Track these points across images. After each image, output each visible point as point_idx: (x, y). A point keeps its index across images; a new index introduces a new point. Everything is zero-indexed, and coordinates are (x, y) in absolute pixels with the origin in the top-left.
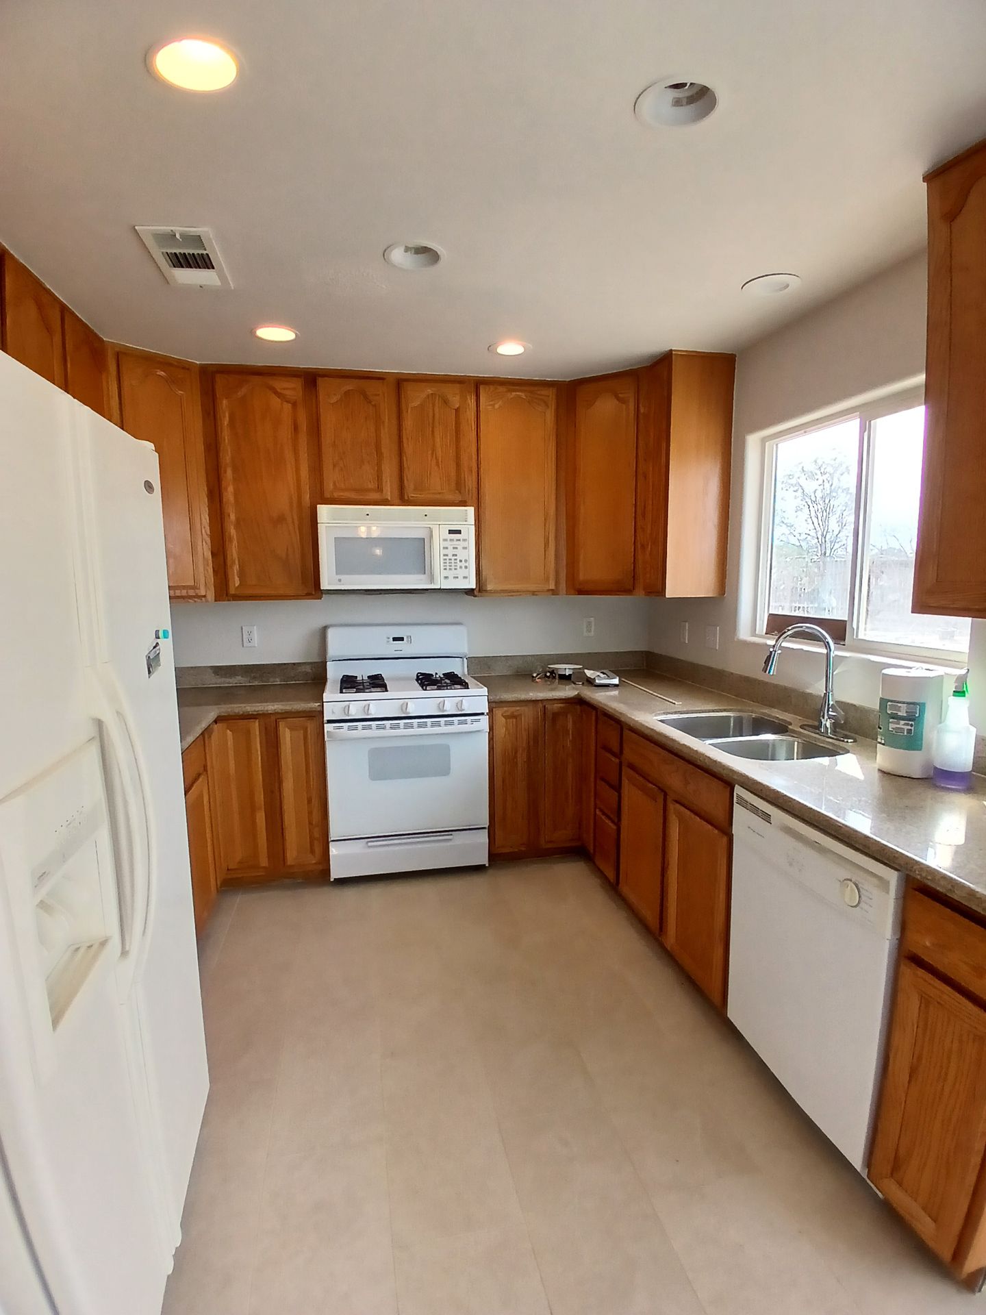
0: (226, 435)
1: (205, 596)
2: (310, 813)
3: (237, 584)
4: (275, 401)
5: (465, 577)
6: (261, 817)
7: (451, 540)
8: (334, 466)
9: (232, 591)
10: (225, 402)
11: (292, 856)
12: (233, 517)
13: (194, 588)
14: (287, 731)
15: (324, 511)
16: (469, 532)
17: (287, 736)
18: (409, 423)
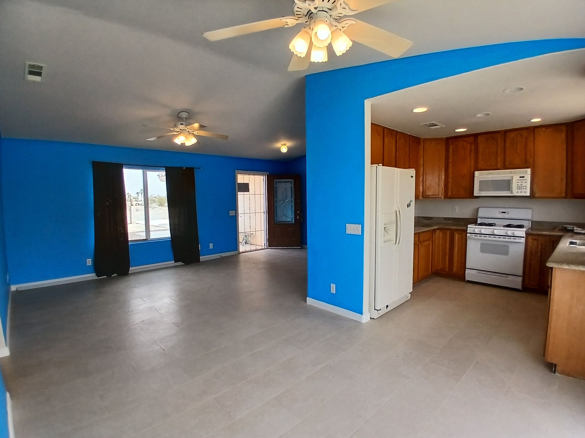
0: (451, 155)
1: (441, 197)
2: (461, 259)
3: (450, 194)
4: (465, 144)
5: (525, 192)
6: (447, 257)
7: (520, 180)
8: (482, 160)
9: (448, 196)
10: (451, 146)
11: (455, 269)
12: (451, 176)
13: (438, 195)
14: (457, 235)
15: (477, 173)
16: (528, 177)
17: (457, 236)
18: (508, 144)
